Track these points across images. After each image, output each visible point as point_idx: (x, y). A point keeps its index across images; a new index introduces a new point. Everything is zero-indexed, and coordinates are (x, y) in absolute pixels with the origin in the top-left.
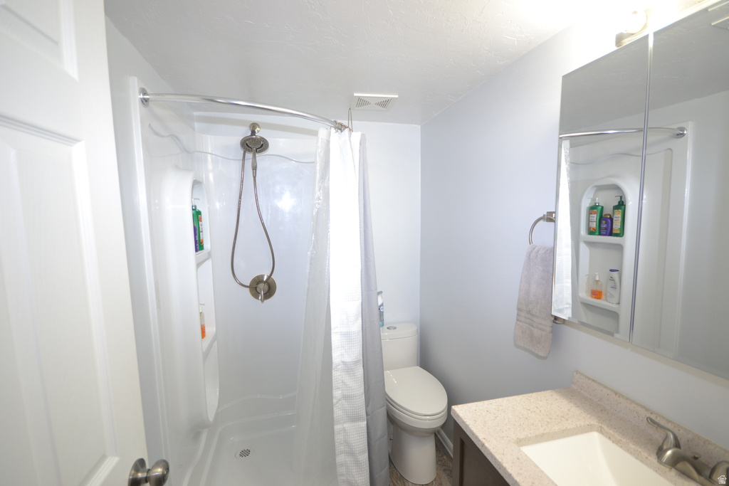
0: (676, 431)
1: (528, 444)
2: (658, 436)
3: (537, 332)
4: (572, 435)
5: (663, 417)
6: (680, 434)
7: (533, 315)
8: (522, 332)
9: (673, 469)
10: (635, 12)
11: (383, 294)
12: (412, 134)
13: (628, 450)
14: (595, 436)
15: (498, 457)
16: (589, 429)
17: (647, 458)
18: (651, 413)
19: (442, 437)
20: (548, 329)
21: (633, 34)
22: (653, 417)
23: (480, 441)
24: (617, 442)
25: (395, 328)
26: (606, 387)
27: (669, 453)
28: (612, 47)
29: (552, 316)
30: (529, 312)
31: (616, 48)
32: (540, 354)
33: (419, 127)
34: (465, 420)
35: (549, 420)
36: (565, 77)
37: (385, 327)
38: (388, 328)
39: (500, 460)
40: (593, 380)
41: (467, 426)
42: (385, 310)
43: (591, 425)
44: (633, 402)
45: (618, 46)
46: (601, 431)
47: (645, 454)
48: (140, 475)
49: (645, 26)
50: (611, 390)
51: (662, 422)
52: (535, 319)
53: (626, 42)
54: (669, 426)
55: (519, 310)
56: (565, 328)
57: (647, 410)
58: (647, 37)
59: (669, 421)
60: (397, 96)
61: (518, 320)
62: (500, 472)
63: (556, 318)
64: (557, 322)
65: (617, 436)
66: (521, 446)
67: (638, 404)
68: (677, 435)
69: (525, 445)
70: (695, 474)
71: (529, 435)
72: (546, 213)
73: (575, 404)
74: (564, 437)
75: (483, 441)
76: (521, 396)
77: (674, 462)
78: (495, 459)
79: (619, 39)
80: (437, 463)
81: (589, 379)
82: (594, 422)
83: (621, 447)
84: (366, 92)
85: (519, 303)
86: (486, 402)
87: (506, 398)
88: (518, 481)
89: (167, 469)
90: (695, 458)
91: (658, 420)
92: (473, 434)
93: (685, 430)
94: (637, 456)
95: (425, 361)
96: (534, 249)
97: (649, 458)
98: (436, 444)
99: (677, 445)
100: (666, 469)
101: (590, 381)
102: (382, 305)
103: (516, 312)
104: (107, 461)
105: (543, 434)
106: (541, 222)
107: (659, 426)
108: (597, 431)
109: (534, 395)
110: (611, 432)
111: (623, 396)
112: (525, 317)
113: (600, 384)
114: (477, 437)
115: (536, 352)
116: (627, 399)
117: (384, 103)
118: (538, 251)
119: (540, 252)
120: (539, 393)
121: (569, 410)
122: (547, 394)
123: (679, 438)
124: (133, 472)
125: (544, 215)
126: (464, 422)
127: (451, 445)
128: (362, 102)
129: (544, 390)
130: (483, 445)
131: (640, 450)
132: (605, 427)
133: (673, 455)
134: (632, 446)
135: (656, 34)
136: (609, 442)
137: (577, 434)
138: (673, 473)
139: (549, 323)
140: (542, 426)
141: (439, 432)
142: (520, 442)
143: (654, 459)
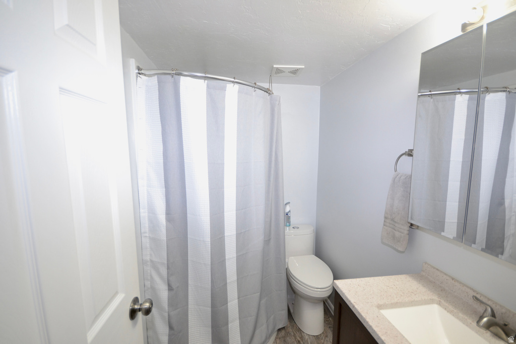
0: (494, 306)
1: (386, 308)
2: (481, 309)
3: (397, 234)
4: (419, 305)
5: (486, 297)
6: (496, 309)
7: (396, 222)
8: (387, 233)
9: (487, 331)
10: (475, 8)
11: (290, 204)
12: (314, 92)
13: (458, 318)
14: (435, 308)
15: (363, 314)
16: (431, 302)
17: (471, 323)
18: (477, 294)
19: (328, 304)
20: (406, 232)
21: (473, 24)
22: (478, 296)
23: (352, 304)
24: (451, 312)
25: (298, 228)
26: (446, 274)
27: (485, 319)
28: (459, 33)
29: (409, 223)
30: (393, 220)
31: (461, 33)
32: (399, 249)
33: (320, 87)
34: (342, 290)
35: (402, 294)
36: (423, 54)
37: (291, 227)
38: (293, 228)
39: (364, 317)
40: (437, 269)
41: (343, 294)
42: (291, 215)
43: (432, 299)
44: (464, 285)
45: (463, 32)
46: (439, 304)
47: (470, 321)
48: (136, 307)
49: (483, 18)
50: (449, 276)
51: (484, 300)
52: (396, 225)
53: (470, 29)
54: (489, 303)
55: (386, 218)
56: (418, 232)
57: (474, 291)
58: (482, 27)
59: (489, 299)
60: (304, 67)
61: (384, 225)
62: (365, 324)
63: (412, 225)
64: (413, 227)
65: (451, 308)
66: (381, 309)
67: (468, 287)
68: (494, 309)
69: (383, 309)
70: (504, 336)
71: (387, 303)
72: (407, 150)
73: (423, 285)
74: (412, 306)
75: (354, 304)
76: (383, 277)
77: (488, 326)
78: (361, 316)
79: (464, 26)
80: (325, 322)
81: (434, 268)
82: (435, 297)
83: (453, 315)
84: (282, 64)
85: (386, 213)
86: (358, 279)
87: (373, 278)
88: (376, 330)
89: (152, 304)
90: (505, 325)
91: (481, 298)
92: (347, 299)
93: (501, 306)
94: (464, 322)
95: (319, 252)
96: (398, 175)
97: (473, 323)
98: (324, 309)
99: (493, 315)
100: (483, 331)
101: (435, 270)
102: (290, 211)
103: (383, 219)
104: (118, 295)
105: (397, 303)
106: (404, 156)
107: (481, 302)
108: (437, 304)
109: (393, 277)
110: (447, 304)
111: (458, 281)
112: (390, 223)
113: (441, 272)
114: (350, 301)
115: (397, 248)
116: (460, 283)
117: (295, 72)
118: (401, 177)
119: (402, 178)
120: (397, 276)
121: (417, 288)
122: (403, 277)
123: (495, 312)
124: (132, 304)
125: (406, 152)
126: (341, 291)
127: (333, 307)
128: (279, 71)
129: (400, 274)
130: (354, 306)
131: (466, 318)
132: (443, 301)
133: (488, 321)
134: (461, 315)
135: (488, 25)
136: (445, 312)
137: (421, 304)
138: (488, 334)
139: (406, 228)
140: (396, 298)
141: (326, 300)
142: (380, 307)
143: (475, 324)
